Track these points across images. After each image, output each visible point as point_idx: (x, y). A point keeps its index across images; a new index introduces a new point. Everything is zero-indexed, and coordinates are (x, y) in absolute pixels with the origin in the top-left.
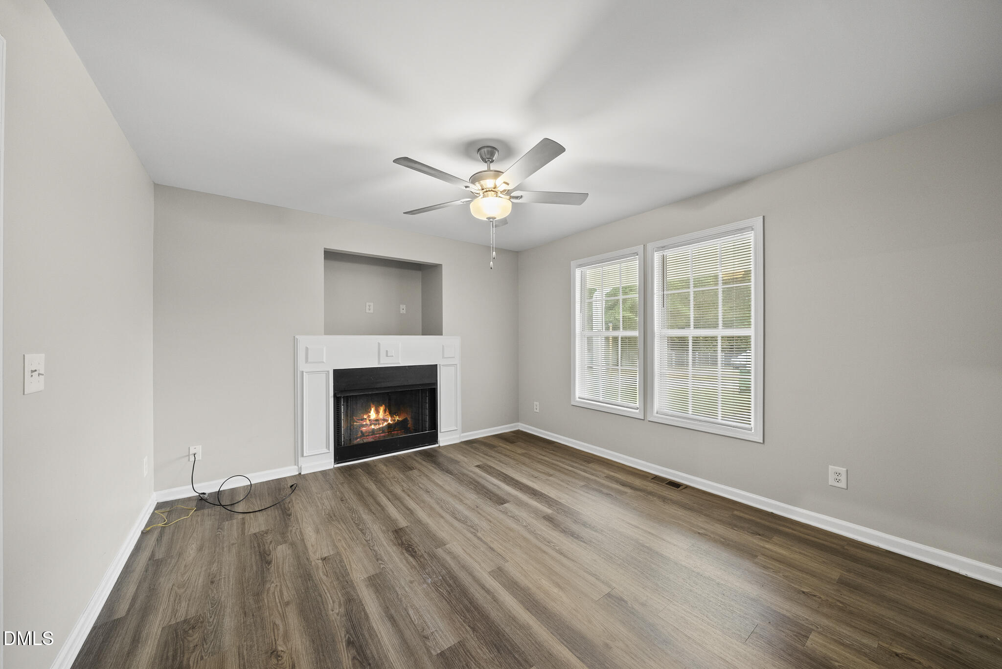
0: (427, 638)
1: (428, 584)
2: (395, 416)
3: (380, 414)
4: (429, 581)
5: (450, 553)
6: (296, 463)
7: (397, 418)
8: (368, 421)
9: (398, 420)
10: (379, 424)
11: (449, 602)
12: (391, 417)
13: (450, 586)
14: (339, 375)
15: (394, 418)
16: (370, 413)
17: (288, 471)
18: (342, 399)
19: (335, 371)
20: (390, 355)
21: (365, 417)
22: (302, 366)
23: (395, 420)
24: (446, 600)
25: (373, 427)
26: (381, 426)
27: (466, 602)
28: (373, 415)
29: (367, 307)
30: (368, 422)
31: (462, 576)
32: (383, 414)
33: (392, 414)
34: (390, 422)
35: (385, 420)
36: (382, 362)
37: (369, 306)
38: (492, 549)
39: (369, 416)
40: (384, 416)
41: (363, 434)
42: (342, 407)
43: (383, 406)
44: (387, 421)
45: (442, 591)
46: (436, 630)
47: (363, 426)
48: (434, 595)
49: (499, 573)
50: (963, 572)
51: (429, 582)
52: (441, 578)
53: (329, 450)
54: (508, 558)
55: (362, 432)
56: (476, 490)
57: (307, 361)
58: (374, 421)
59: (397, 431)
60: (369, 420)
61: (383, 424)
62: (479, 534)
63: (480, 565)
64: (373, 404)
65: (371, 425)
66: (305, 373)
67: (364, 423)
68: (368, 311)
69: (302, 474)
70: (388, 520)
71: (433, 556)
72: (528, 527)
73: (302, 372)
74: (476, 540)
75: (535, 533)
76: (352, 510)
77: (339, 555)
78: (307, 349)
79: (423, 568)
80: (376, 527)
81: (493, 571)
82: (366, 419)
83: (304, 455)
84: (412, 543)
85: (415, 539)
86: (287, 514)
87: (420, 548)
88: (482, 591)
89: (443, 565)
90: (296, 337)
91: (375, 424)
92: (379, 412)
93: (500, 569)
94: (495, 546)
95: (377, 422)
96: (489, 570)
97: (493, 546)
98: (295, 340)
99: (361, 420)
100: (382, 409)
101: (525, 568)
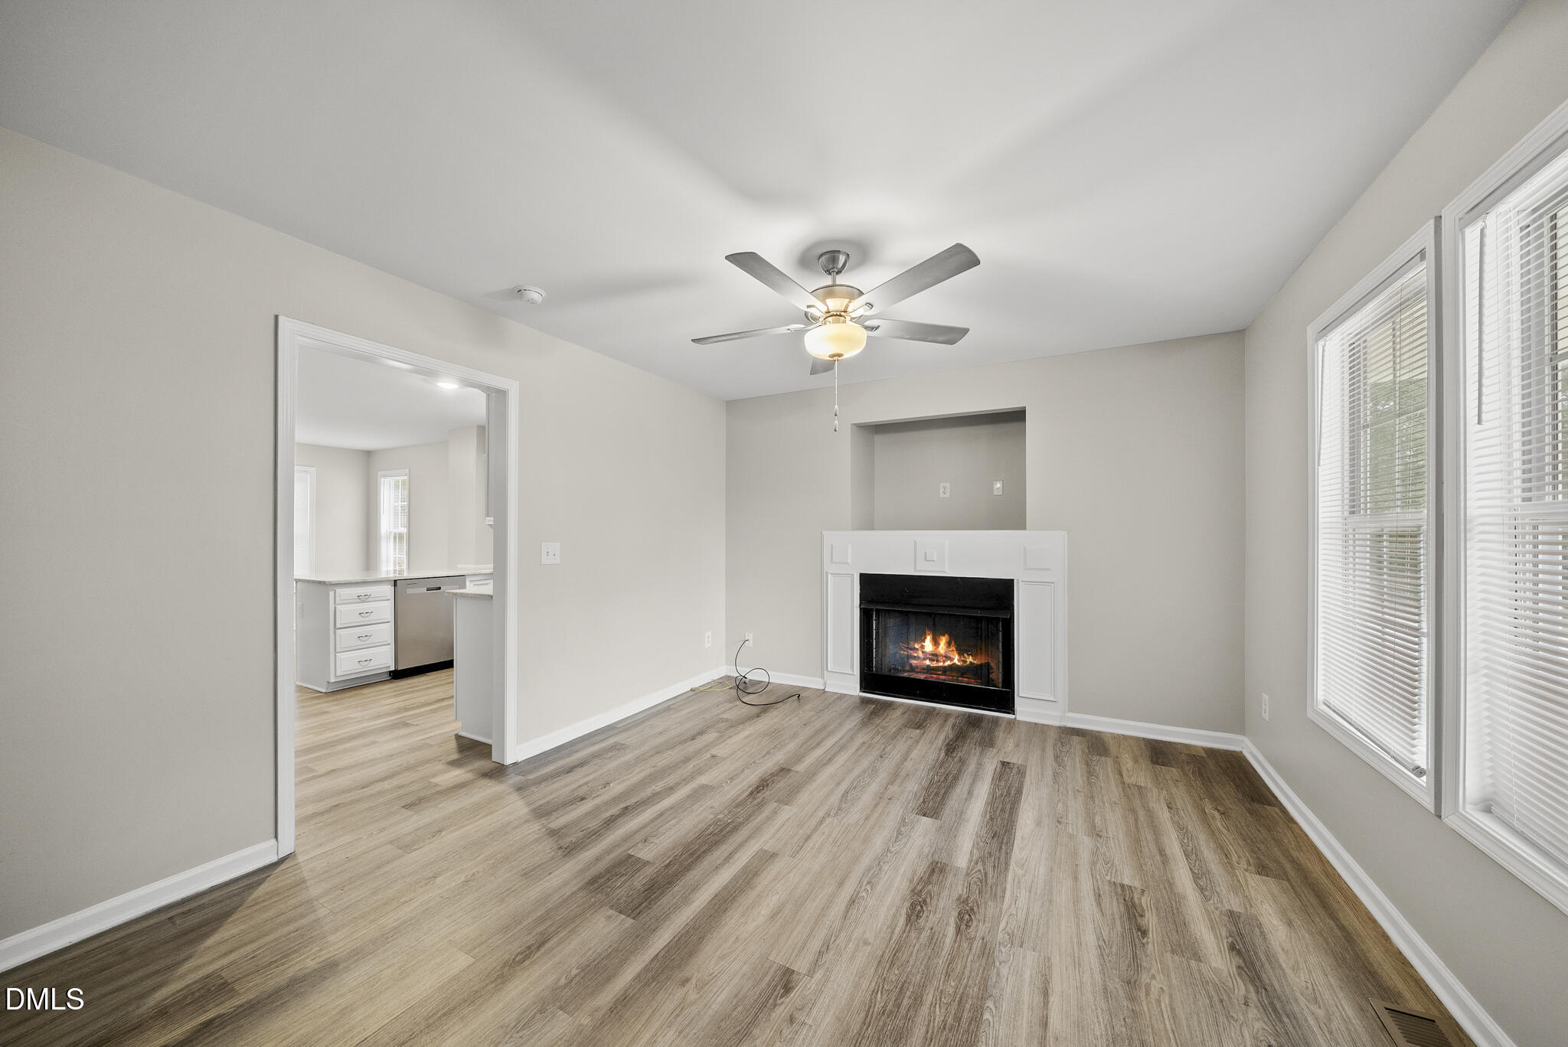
0: (646, 842)
1: (716, 817)
2: (966, 655)
3: (940, 647)
4: (721, 816)
5: (775, 812)
6: (822, 677)
7: (970, 659)
8: (920, 653)
9: (971, 662)
10: (938, 661)
11: (697, 838)
12: (959, 655)
13: (721, 831)
14: (866, 581)
15: (964, 657)
16: (923, 641)
17: (813, 683)
18: (874, 613)
20: (929, 559)
21: (915, 646)
22: (828, 567)
23: (965, 662)
24: (699, 836)
25: (928, 662)
26: (941, 664)
27: (703, 849)
28: (928, 645)
29: (942, 490)
31: (744, 832)
32: (945, 647)
33: (961, 653)
34: (956, 661)
35: (948, 658)
36: (918, 569)
37: (945, 488)
38: (808, 838)
39: (922, 647)
40: (946, 652)
41: (913, 669)
42: (874, 622)
43: (947, 636)
44: (951, 659)
45: (712, 828)
46: (657, 844)
48: (702, 826)
49: (767, 857)
51: (719, 817)
52: (729, 821)
53: (853, 672)
54: (799, 856)
56: (931, 783)
57: (831, 561)
58: (930, 655)
59: (968, 678)
60: (923, 652)
61: (944, 663)
62: (828, 820)
63: (770, 839)
65: (922, 658)
66: (829, 575)
68: (942, 495)
69: (826, 690)
70: (799, 758)
71: (761, 805)
72: (889, 855)
73: (827, 573)
74: (814, 822)
75: (882, 863)
76: (795, 736)
77: (724, 759)
78: (832, 546)
79: (737, 806)
80: (779, 758)
81: (766, 851)
82: (917, 649)
83: (829, 669)
84: (773, 785)
85: (782, 784)
86: (758, 716)
87: (767, 793)
88: (726, 854)
89: (750, 816)
90: (824, 532)
91: (932, 660)
92: (939, 644)
93: (773, 856)
94: (817, 839)
95: (934, 656)
96: (766, 848)
97: (815, 838)
98: (822, 536)
99: (911, 649)
100: (943, 641)
101: (791, 875)
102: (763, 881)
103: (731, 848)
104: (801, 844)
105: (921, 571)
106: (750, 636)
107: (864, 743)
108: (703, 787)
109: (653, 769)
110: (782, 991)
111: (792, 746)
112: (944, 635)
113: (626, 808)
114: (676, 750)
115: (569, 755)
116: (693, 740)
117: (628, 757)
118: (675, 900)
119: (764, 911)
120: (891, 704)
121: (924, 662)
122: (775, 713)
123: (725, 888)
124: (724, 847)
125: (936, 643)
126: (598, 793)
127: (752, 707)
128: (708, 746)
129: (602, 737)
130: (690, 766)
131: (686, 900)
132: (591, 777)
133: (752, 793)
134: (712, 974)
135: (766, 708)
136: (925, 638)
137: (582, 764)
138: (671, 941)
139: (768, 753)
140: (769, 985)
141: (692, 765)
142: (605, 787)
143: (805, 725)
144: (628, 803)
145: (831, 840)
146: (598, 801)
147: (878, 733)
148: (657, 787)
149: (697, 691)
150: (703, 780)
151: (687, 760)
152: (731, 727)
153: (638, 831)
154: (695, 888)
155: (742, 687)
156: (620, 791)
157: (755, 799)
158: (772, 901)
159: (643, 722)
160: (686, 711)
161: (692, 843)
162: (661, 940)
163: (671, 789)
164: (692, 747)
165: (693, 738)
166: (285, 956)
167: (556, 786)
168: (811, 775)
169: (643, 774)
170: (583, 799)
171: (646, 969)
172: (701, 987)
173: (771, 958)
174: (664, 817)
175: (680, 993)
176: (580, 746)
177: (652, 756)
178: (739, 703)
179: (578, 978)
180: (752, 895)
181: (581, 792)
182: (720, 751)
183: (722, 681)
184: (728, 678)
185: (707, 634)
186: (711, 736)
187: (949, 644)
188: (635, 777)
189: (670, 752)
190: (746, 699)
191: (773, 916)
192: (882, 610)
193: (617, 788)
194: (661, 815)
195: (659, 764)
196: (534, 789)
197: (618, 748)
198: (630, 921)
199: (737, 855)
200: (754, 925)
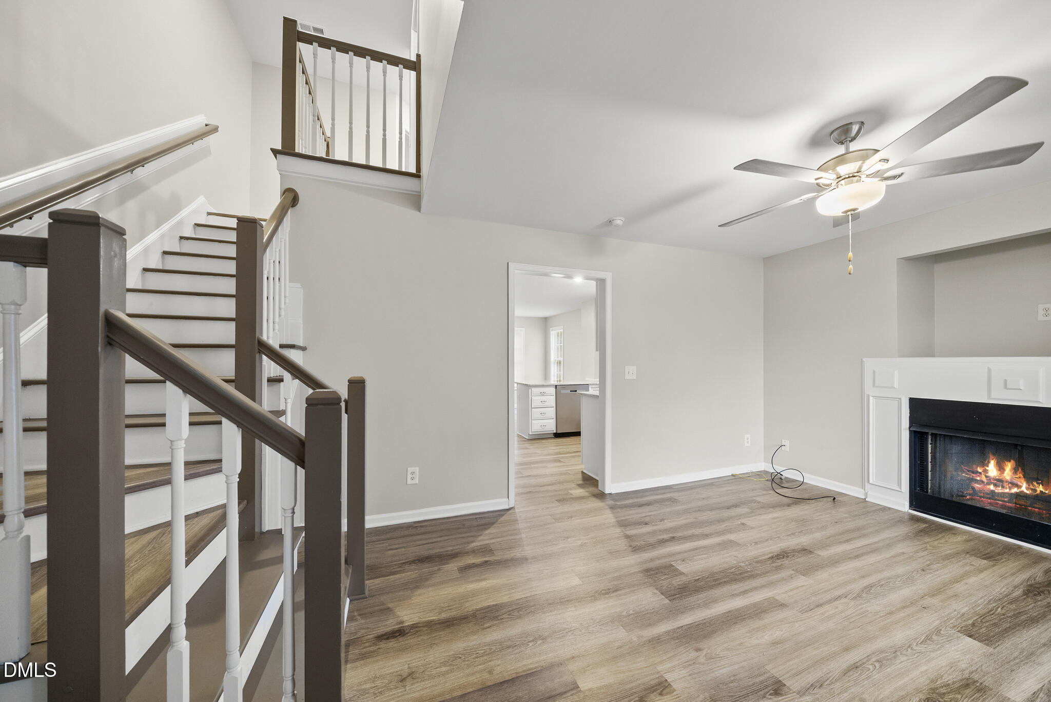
0: (684, 561)
3: (1006, 472)
5: (791, 577)
10: (1003, 487)
11: (720, 572)
13: (741, 574)
14: (917, 405)
16: (988, 466)
17: (853, 491)
18: (930, 437)
19: (912, 401)
20: (1010, 387)
21: (980, 470)
22: (869, 389)
24: (723, 571)
25: (992, 487)
26: (1007, 491)
30: (984, 479)
31: (760, 581)
32: (1011, 473)
35: (1015, 484)
36: (993, 396)
38: (820, 605)
39: (986, 471)
40: (1012, 479)
42: (930, 446)
43: (1012, 462)
44: (1018, 486)
45: (733, 569)
47: (977, 482)
48: (726, 565)
51: (740, 564)
52: (749, 570)
53: (901, 489)
54: (808, 614)
55: (973, 488)
57: (874, 385)
61: (1010, 490)
62: (845, 600)
63: (783, 593)
64: (994, 454)
65: (989, 484)
66: (871, 398)
67: (978, 478)
69: (866, 499)
70: (824, 545)
71: (779, 568)
72: (909, 650)
73: (868, 396)
74: (828, 597)
75: (898, 653)
76: (824, 528)
77: (752, 528)
78: (874, 372)
79: (757, 562)
80: (804, 540)
81: (776, 600)
82: (980, 473)
83: (870, 482)
84: (793, 558)
85: (802, 560)
86: (789, 505)
87: (786, 562)
88: (742, 590)
89: (768, 572)
90: (863, 360)
91: (995, 485)
92: (1004, 470)
93: (783, 606)
94: (828, 609)
95: (999, 482)
96: (777, 598)
97: (827, 607)
98: (862, 362)
99: (973, 473)
100: (1009, 466)
101: (797, 625)
102: (769, 618)
103: (747, 588)
104: (812, 607)
105: (995, 399)
106: (786, 442)
107: (903, 553)
108: (731, 541)
109: (694, 520)
110: (772, 692)
111: (818, 535)
112: (1010, 461)
113: (673, 537)
114: (714, 513)
115: (641, 497)
116: (728, 509)
117: (679, 508)
118: (699, 602)
119: (767, 637)
120: (951, 529)
121: (988, 487)
122: (807, 507)
123: (738, 610)
124: (741, 585)
125: (1001, 468)
126: (656, 523)
127: (784, 498)
128: (740, 516)
129: (663, 491)
130: (723, 526)
131: (707, 604)
132: (652, 513)
133: (772, 558)
134: (718, 655)
135: (798, 501)
136: (989, 462)
137: (648, 504)
138: (692, 624)
139: (793, 534)
140: (762, 682)
141: (725, 525)
142: (661, 521)
143: (836, 522)
144: (675, 535)
145: (844, 615)
146: (655, 528)
147: (926, 549)
148: (697, 531)
149: (737, 477)
150: (732, 537)
151: (721, 520)
152: (762, 508)
153: (679, 553)
154: (715, 601)
155: (776, 481)
156: (671, 527)
157: (774, 562)
158: (777, 634)
159: (692, 489)
160: (725, 489)
161: (716, 573)
162: (687, 620)
163: (706, 536)
164: (726, 514)
165: (728, 508)
166: (510, 548)
167: (631, 512)
168: (834, 562)
169: (688, 521)
170: (646, 524)
171: (674, 631)
172: (709, 658)
173: (768, 668)
174: (698, 551)
175: (694, 654)
176: (647, 493)
177: (695, 511)
178: (772, 492)
179: (632, 616)
180: (757, 623)
181: (647, 520)
182: (749, 522)
183: (759, 474)
184: (766, 472)
185: (746, 436)
186: (743, 510)
187: (1015, 470)
188: (681, 521)
189: (709, 512)
190: (780, 491)
191: (775, 643)
192: (940, 434)
193: (668, 524)
194: (696, 549)
195: (699, 518)
196: (619, 510)
197: (672, 500)
198: (667, 601)
199: (751, 594)
200: (756, 642)
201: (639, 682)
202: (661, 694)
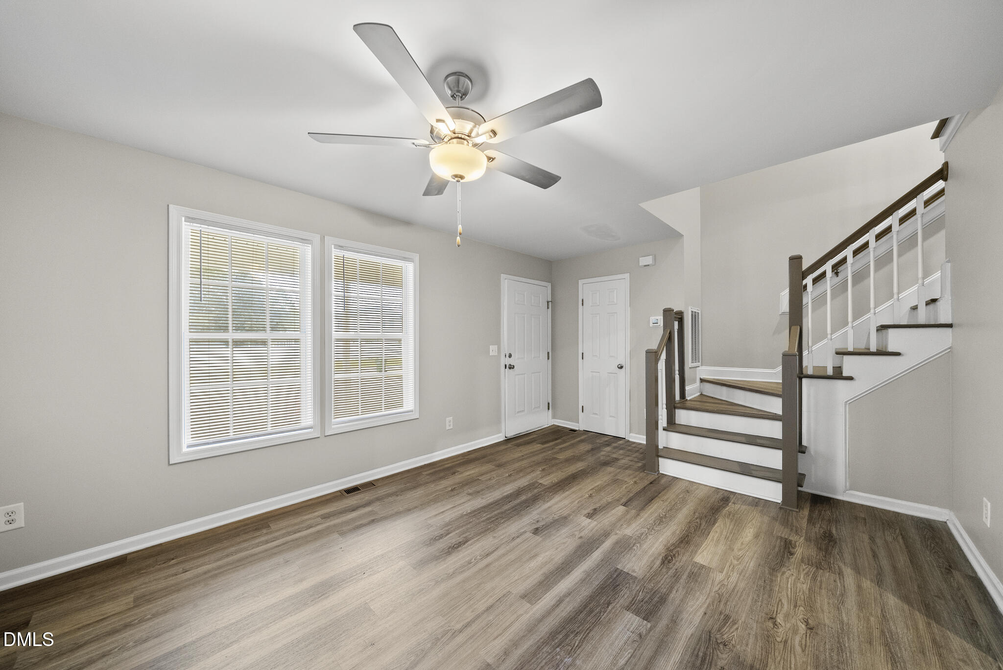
0: (640, 635)
1: (573, 661)
4: (568, 660)
11: (590, 630)
13: (567, 636)
24: (588, 633)
27: (582, 616)
31: (544, 629)
38: (489, 609)
45: (577, 642)
46: (628, 630)
48: (588, 647)
49: (530, 596)
50: (484, 445)
51: (570, 659)
52: (558, 649)
54: (505, 591)
81: (529, 602)
88: (562, 605)
93: (524, 596)
94: (481, 606)
96: (528, 605)
101: (516, 578)
102: (537, 577)
103: (558, 611)
118: (595, 575)
119: (540, 559)
123: (563, 577)
124: (564, 614)
131: (588, 575)
138: (591, 554)
145: (471, 602)
154: (583, 581)
158: (533, 564)
162: (597, 556)
171: (600, 544)
172: (573, 535)
173: (541, 539)
175: (582, 534)
180: (545, 570)
191: (536, 556)
198: (619, 567)
199: (553, 603)
200: (547, 554)
201: (601, 515)
202: (589, 513)
